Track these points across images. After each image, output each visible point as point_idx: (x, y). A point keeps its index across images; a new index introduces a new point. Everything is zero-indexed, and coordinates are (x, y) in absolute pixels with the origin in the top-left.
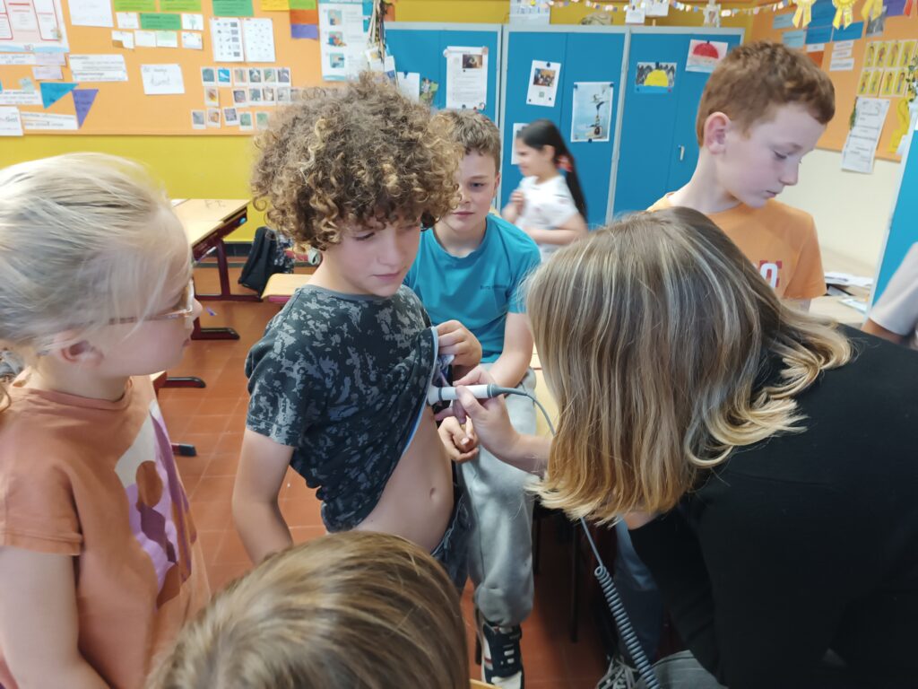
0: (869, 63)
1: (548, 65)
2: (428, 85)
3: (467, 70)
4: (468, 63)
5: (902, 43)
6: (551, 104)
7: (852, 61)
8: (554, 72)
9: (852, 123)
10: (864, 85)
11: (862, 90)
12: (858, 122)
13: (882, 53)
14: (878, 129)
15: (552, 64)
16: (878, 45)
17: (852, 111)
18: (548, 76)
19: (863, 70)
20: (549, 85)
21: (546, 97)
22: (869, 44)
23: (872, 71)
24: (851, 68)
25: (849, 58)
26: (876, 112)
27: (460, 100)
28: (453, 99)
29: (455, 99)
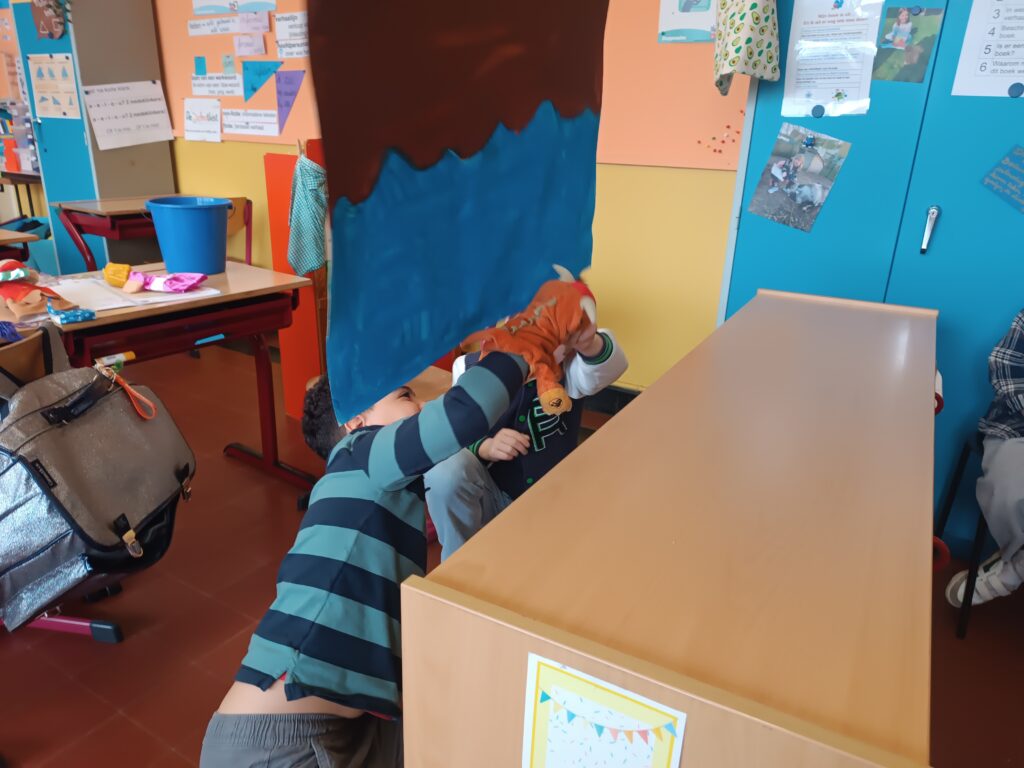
27: (1008, 68)
28: (983, 67)
29: (990, 67)
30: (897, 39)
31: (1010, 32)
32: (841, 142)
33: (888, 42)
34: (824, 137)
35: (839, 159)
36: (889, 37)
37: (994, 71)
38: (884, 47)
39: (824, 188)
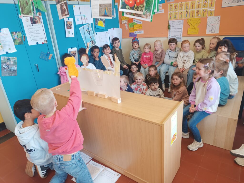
0: (171, 10)
1: (69, 19)
2: (16, 35)
3: (33, 24)
4: (33, 21)
5: (184, 3)
6: (73, 36)
7: (163, 10)
8: (71, 22)
9: (169, 28)
10: (171, 17)
11: (170, 18)
12: (171, 27)
13: (176, 7)
14: (181, 29)
15: (70, 19)
16: (173, 5)
17: (168, 25)
18: (70, 24)
19: (169, 12)
20: (71, 28)
21: (71, 33)
22: (169, 4)
23: (173, 12)
24: (163, 12)
25: (161, 9)
26: (179, 24)
27: (34, 40)
28: (31, 40)
29: (32, 40)
30: (15, 37)
31: (32, 35)
32: (15, 58)
33: (14, 38)
34: (11, 57)
35: (16, 61)
36: (14, 37)
37: (33, 41)
38: (14, 39)
39: (16, 67)
